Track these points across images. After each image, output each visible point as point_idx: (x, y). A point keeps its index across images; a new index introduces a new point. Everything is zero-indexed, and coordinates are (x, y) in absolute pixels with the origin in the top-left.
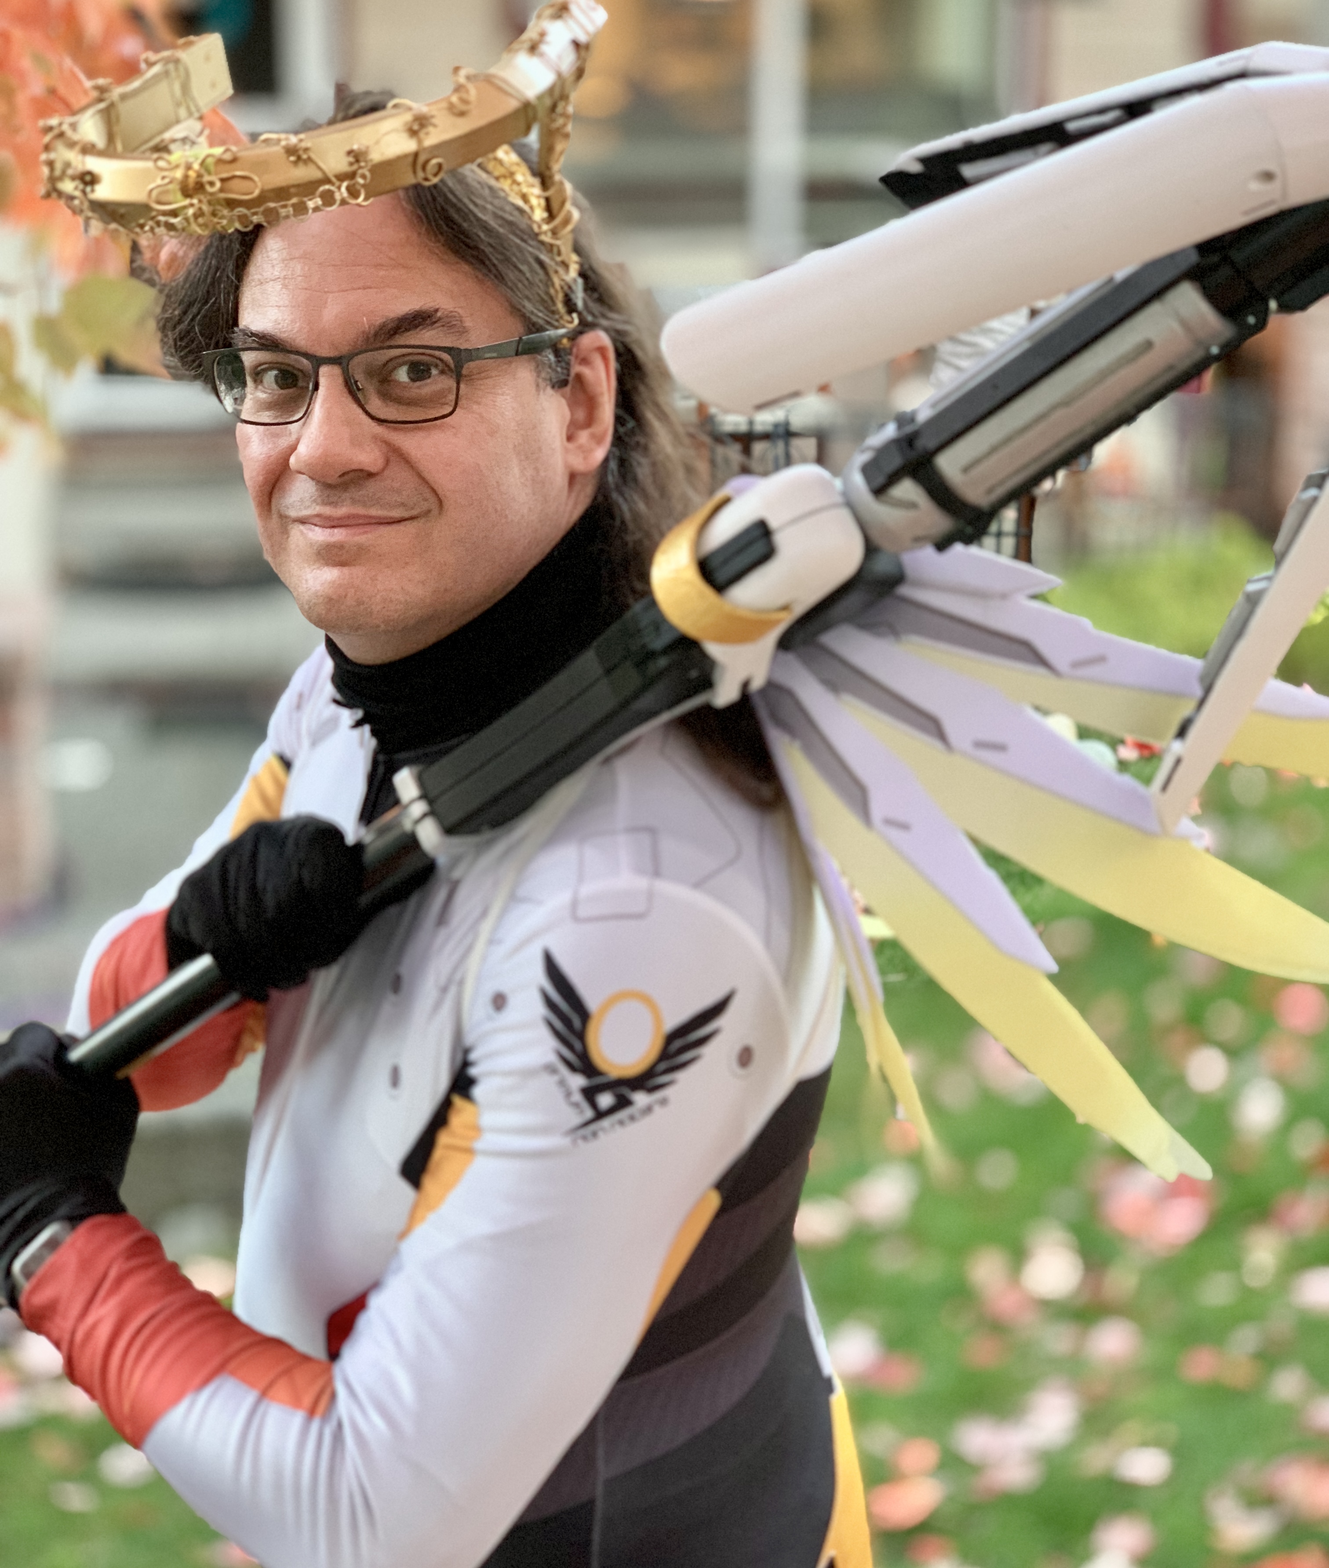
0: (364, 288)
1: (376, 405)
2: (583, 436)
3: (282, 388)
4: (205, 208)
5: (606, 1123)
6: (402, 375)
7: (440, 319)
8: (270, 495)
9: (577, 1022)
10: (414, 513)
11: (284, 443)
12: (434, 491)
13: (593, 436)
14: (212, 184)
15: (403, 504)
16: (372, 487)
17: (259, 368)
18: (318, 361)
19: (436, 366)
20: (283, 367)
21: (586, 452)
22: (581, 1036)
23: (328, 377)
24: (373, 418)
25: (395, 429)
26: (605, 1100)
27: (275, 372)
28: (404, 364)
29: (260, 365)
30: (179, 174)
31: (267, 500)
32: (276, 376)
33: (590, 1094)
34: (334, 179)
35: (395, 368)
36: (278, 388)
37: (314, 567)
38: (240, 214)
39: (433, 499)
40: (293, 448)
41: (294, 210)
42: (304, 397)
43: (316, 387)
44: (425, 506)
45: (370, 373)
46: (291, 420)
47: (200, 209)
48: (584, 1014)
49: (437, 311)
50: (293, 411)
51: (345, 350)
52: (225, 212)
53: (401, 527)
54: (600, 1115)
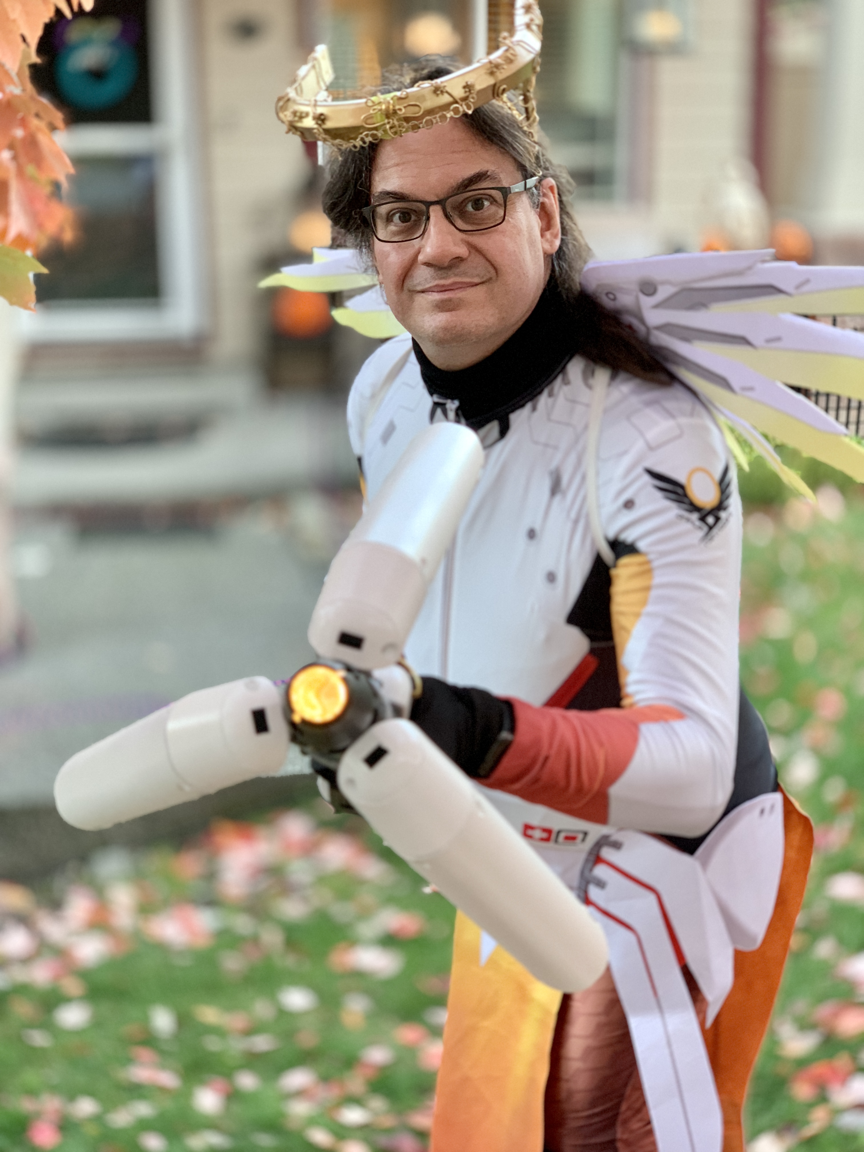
0: (449, 164)
1: (460, 223)
2: (548, 234)
3: (403, 222)
4: (396, 123)
5: (715, 530)
6: (470, 208)
7: (489, 176)
8: (403, 281)
9: (680, 491)
10: (484, 279)
11: (411, 252)
12: (493, 265)
13: (552, 234)
14: (400, 110)
15: (478, 275)
16: (463, 267)
17: (392, 213)
18: (428, 204)
19: (486, 199)
20: (402, 210)
21: (551, 243)
22: (685, 495)
23: (435, 212)
24: (460, 230)
25: (470, 235)
26: (711, 520)
27: (398, 215)
28: (470, 201)
29: (391, 211)
30: (384, 107)
31: (402, 283)
32: (400, 217)
33: (703, 519)
34: (459, 101)
35: (466, 206)
36: (400, 222)
37: (432, 314)
38: (413, 124)
39: (493, 271)
40: (418, 252)
41: (440, 119)
42: (420, 225)
43: (428, 218)
44: (488, 276)
45: (454, 208)
46: (413, 238)
47: (393, 123)
48: (682, 487)
49: (488, 171)
50: (413, 233)
51: (442, 197)
52: (405, 124)
53: (478, 287)
54: (711, 528)
